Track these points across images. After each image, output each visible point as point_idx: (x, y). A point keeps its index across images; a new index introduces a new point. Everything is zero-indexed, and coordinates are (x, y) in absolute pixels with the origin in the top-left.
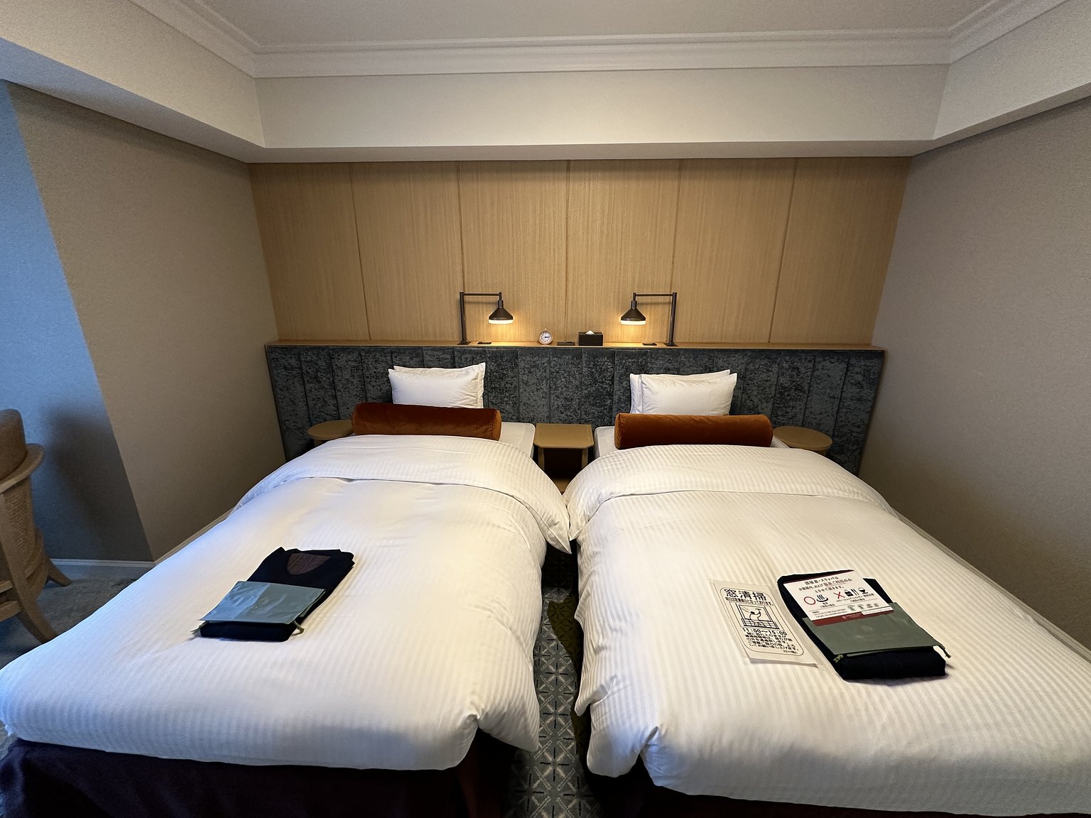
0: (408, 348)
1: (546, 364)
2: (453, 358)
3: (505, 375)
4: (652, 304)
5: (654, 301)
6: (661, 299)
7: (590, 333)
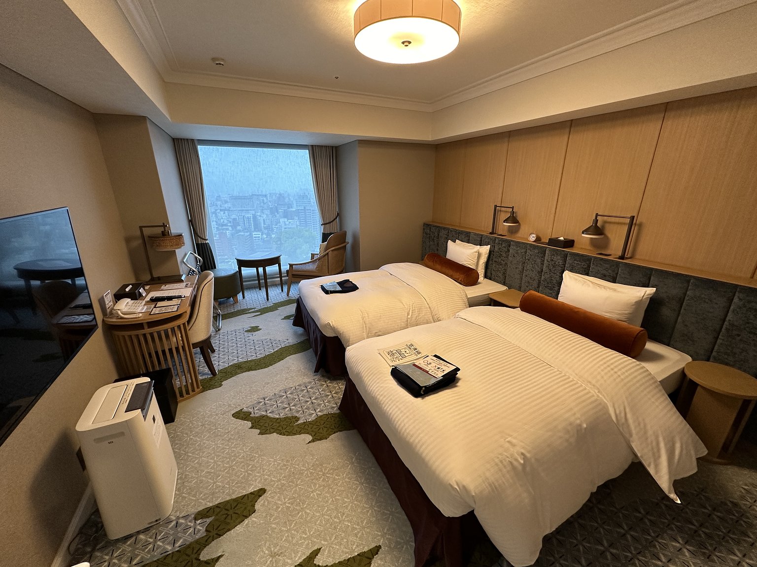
0: (465, 232)
1: (523, 253)
2: (481, 241)
3: (501, 255)
4: (618, 223)
5: (620, 221)
6: (622, 220)
7: (562, 238)
